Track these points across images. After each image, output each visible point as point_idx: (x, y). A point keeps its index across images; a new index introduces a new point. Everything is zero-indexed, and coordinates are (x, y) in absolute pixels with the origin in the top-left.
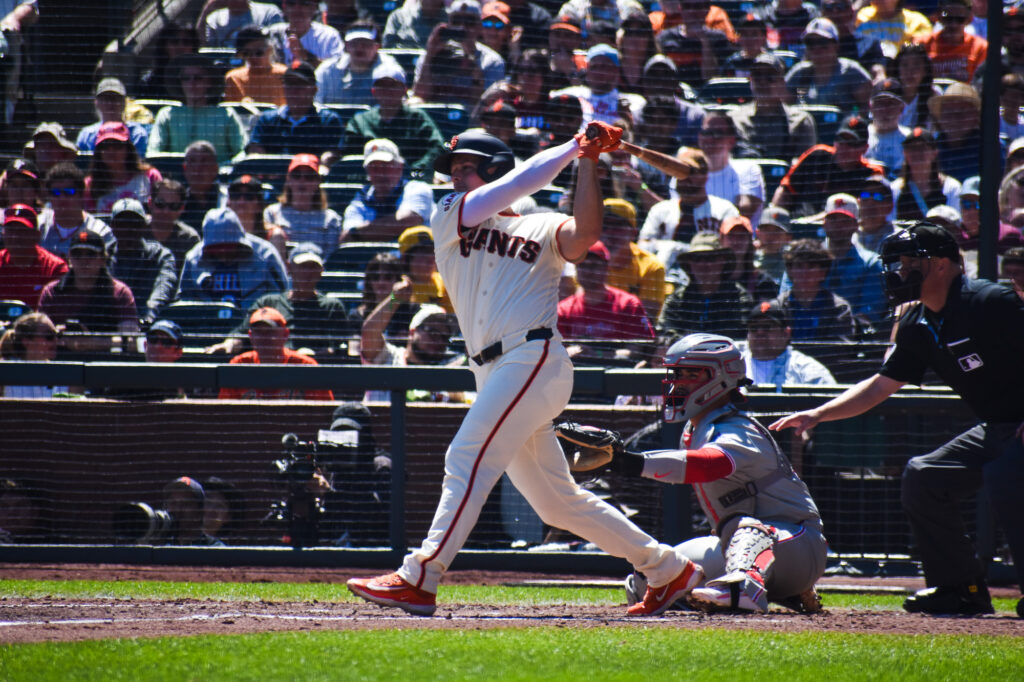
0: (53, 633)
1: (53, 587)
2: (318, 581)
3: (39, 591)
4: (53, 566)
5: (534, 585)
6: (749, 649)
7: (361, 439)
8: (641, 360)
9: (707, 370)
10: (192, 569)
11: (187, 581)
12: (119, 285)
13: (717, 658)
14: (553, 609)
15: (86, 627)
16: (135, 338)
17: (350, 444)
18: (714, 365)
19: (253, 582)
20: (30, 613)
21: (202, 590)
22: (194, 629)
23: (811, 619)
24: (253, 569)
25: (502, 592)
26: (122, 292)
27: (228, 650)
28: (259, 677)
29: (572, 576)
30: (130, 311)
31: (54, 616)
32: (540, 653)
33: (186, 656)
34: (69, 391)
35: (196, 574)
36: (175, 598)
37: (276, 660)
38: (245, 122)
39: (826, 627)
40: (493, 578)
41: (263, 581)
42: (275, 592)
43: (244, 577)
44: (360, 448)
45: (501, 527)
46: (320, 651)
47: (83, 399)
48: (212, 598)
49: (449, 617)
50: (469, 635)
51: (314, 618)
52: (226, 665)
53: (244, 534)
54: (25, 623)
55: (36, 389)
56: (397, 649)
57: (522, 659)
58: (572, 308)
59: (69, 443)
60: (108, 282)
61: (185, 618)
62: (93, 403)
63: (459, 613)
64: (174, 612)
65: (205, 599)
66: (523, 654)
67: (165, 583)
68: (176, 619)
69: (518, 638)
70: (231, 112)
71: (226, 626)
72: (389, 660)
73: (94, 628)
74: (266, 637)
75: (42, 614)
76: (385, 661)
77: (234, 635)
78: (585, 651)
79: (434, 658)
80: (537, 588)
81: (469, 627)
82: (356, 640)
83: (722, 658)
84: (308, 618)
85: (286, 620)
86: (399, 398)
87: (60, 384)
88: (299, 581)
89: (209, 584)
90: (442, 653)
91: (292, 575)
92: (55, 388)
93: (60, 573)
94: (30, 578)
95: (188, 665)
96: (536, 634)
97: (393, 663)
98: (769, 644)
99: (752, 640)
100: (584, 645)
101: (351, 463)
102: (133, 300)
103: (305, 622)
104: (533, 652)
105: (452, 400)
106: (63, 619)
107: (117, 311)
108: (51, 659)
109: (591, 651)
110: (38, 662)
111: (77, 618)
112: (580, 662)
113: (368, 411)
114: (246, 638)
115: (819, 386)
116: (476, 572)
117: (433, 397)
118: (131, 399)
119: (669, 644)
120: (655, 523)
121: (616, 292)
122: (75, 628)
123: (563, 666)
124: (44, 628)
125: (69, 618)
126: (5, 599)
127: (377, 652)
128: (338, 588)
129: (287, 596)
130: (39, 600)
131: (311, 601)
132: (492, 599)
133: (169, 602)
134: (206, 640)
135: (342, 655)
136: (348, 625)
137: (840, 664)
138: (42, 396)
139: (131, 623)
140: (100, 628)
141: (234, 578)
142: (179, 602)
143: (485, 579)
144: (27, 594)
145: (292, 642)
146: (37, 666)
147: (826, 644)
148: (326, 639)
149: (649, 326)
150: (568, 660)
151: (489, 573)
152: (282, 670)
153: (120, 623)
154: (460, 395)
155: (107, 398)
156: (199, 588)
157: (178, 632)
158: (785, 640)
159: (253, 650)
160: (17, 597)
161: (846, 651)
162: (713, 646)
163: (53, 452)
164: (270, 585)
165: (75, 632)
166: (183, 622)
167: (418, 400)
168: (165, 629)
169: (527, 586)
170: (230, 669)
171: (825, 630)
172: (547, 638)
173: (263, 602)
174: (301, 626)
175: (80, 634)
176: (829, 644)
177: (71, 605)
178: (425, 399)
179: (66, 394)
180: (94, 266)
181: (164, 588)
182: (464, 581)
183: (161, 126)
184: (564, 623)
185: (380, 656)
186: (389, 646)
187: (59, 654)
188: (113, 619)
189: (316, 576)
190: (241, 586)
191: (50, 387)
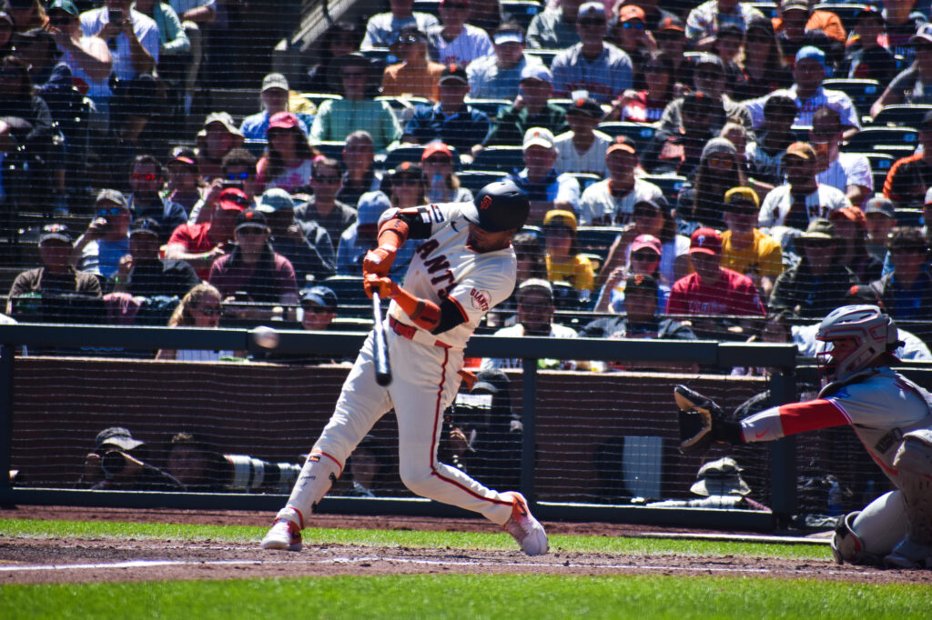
0: (207, 572)
1: (213, 531)
2: (453, 530)
3: (200, 534)
4: (218, 512)
5: (650, 537)
6: (838, 597)
7: (494, 402)
8: (752, 334)
9: (853, 339)
10: (340, 517)
11: (335, 528)
12: (280, 259)
13: (807, 605)
14: (664, 559)
15: (237, 568)
16: (294, 308)
17: (484, 406)
18: (858, 333)
19: (395, 529)
20: (189, 554)
21: (347, 535)
22: (333, 571)
23: (900, 573)
24: (397, 518)
25: (619, 543)
26: (284, 267)
27: (359, 590)
28: (383, 614)
29: (685, 530)
30: (291, 283)
31: (210, 557)
32: (643, 597)
33: (321, 595)
34: (235, 355)
35: (345, 521)
36: (321, 543)
37: (401, 599)
38: (398, 115)
39: (913, 580)
40: (614, 529)
41: (404, 529)
42: (413, 539)
43: (387, 525)
44: (493, 410)
45: (623, 485)
46: (443, 593)
47: (246, 362)
48: (355, 543)
49: (567, 564)
50: (582, 581)
51: (444, 563)
52: (356, 602)
53: (389, 486)
54: (183, 563)
55: (205, 353)
56: (515, 592)
57: (626, 603)
58: (690, 286)
59: (233, 402)
60: (271, 257)
61: (327, 561)
62: (255, 366)
63: (577, 560)
64: (318, 555)
65: (349, 544)
66: (628, 599)
67: (315, 529)
68: (319, 562)
69: (625, 584)
70: (386, 105)
71: (364, 568)
72: (505, 602)
73: (244, 569)
74: (396, 579)
75: (200, 555)
76: (501, 603)
77: (368, 576)
78: (686, 597)
79: (546, 600)
80: (652, 540)
81: (583, 573)
82: (478, 583)
83: (811, 605)
84: (438, 563)
85: (418, 564)
86: (531, 365)
87: (226, 348)
88: (437, 530)
89: (354, 531)
90: (554, 596)
91: (431, 524)
92: (222, 352)
93: (222, 519)
94: (194, 523)
95: (321, 602)
96: (643, 580)
97: (509, 604)
98: (856, 594)
99: (842, 589)
100: (684, 591)
101: (486, 424)
102: (293, 274)
103: (435, 566)
104: (638, 596)
105: (579, 369)
106: (218, 560)
107: (279, 283)
108: (199, 594)
109: (691, 597)
110: (188, 598)
111: (231, 559)
112: (679, 607)
113: (506, 376)
114: (378, 579)
115: (916, 360)
116: (598, 524)
117: (562, 366)
118: (290, 363)
119: (764, 592)
120: (763, 483)
121: (731, 272)
122: (227, 568)
123: (662, 610)
124: (200, 567)
125: (224, 559)
126: (169, 541)
127: (495, 594)
128: (470, 537)
129: (423, 543)
130: (199, 543)
131: (445, 548)
132: (609, 550)
133: (315, 546)
134: (341, 581)
135: (461, 595)
136: (474, 569)
137: (919, 613)
138: (210, 359)
139: (278, 565)
140: (250, 569)
141: (378, 526)
142: (324, 546)
143: (607, 531)
144: (189, 536)
145: (419, 584)
146: (187, 601)
147: (909, 595)
148: (450, 582)
149: (761, 303)
150: (668, 604)
151: (610, 526)
152: (405, 608)
153: (268, 564)
154: (586, 363)
155: (268, 362)
156: (345, 534)
157: (319, 574)
158: (872, 590)
159: (382, 590)
160: (180, 539)
161: (927, 601)
162: (804, 595)
163: (218, 410)
164: (409, 532)
165: (227, 572)
166: (324, 564)
167: (549, 367)
168: (308, 570)
169: (643, 537)
170: (359, 607)
171: (912, 583)
172: (652, 585)
173: (400, 547)
174: (431, 570)
175: (231, 574)
176: (912, 595)
177: (227, 548)
178: (554, 367)
179: (232, 358)
180: (259, 243)
181: (313, 534)
182: (587, 532)
183: (323, 117)
184: (671, 571)
185: (496, 598)
186: (507, 589)
187: (210, 590)
188: (263, 561)
189: (452, 525)
190: (383, 533)
191: (217, 351)
